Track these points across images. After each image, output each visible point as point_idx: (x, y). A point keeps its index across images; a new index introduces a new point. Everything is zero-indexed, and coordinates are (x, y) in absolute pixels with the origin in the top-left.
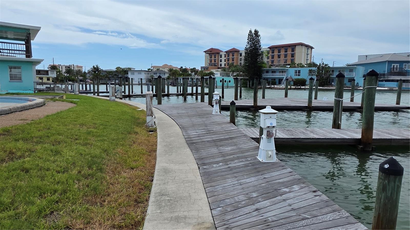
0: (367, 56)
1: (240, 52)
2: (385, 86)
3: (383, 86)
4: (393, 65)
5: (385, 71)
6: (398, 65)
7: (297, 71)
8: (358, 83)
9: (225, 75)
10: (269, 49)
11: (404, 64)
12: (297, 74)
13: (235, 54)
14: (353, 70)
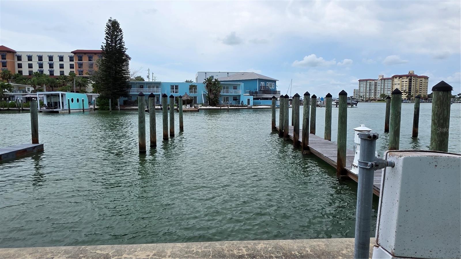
0: (206, 73)
1: (18, 54)
2: (261, 104)
3: (259, 104)
4: (261, 83)
5: (257, 89)
6: (264, 83)
7: (173, 86)
8: (242, 101)
9: (17, 89)
10: (73, 55)
11: (267, 82)
12: (175, 90)
13: (8, 56)
14: (236, 87)
